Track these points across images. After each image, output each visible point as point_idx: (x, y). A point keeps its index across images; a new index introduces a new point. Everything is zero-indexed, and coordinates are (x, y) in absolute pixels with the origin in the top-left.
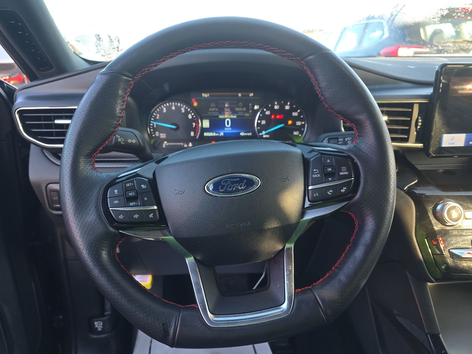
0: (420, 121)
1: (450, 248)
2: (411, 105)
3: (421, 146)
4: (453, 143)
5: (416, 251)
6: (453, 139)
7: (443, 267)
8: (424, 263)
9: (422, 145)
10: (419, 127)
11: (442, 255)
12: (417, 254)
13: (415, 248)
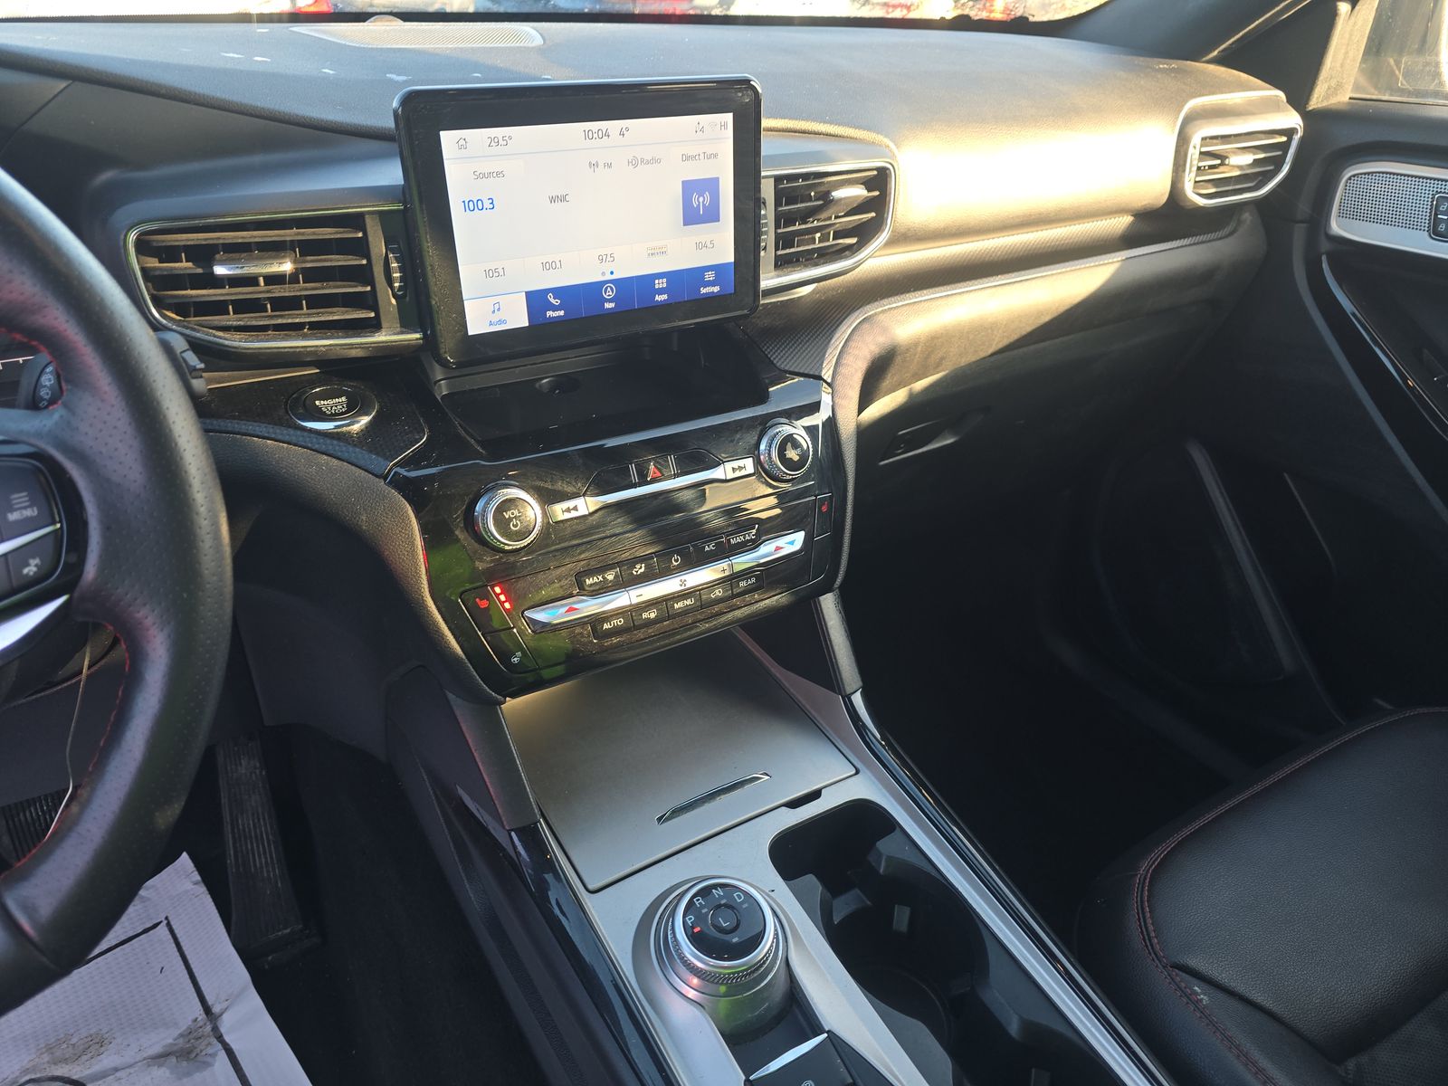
0: (394, 265)
1: (524, 608)
2: (356, 221)
3: (417, 339)
4: (501, 322)
5: (442, 636)
6: (499, 309)
7: (516, 659)
8: (466, 661)
9: (418, 336)
10: (397, 285)
11: (508, 631)
12: (446, 642)
13: (438, 630)
